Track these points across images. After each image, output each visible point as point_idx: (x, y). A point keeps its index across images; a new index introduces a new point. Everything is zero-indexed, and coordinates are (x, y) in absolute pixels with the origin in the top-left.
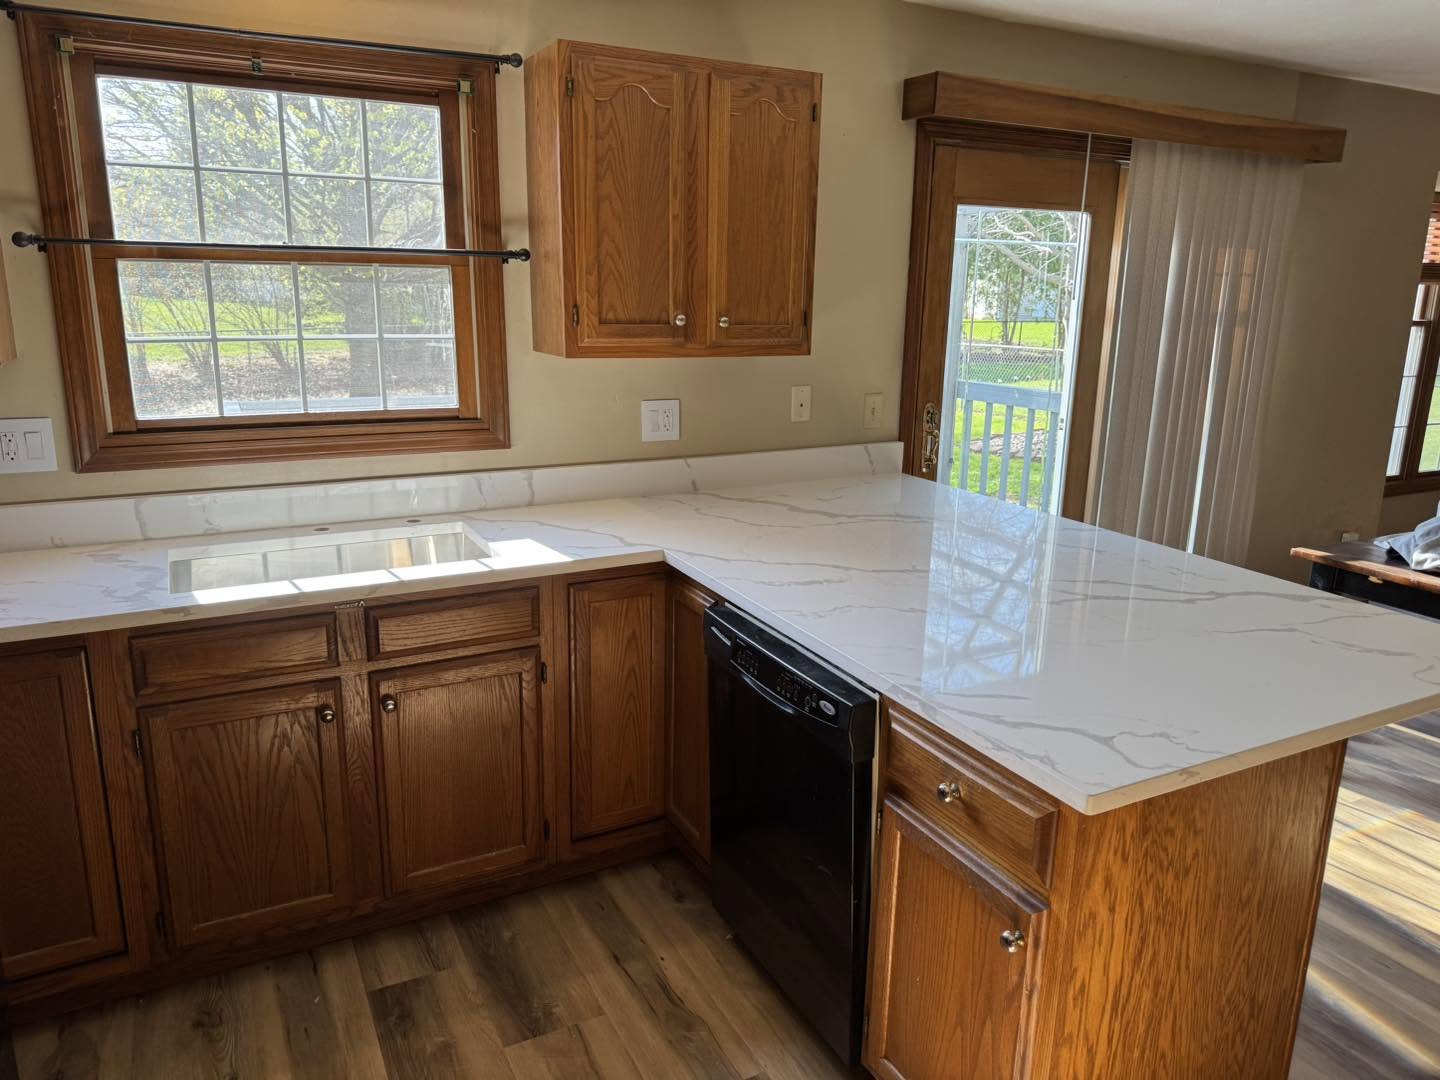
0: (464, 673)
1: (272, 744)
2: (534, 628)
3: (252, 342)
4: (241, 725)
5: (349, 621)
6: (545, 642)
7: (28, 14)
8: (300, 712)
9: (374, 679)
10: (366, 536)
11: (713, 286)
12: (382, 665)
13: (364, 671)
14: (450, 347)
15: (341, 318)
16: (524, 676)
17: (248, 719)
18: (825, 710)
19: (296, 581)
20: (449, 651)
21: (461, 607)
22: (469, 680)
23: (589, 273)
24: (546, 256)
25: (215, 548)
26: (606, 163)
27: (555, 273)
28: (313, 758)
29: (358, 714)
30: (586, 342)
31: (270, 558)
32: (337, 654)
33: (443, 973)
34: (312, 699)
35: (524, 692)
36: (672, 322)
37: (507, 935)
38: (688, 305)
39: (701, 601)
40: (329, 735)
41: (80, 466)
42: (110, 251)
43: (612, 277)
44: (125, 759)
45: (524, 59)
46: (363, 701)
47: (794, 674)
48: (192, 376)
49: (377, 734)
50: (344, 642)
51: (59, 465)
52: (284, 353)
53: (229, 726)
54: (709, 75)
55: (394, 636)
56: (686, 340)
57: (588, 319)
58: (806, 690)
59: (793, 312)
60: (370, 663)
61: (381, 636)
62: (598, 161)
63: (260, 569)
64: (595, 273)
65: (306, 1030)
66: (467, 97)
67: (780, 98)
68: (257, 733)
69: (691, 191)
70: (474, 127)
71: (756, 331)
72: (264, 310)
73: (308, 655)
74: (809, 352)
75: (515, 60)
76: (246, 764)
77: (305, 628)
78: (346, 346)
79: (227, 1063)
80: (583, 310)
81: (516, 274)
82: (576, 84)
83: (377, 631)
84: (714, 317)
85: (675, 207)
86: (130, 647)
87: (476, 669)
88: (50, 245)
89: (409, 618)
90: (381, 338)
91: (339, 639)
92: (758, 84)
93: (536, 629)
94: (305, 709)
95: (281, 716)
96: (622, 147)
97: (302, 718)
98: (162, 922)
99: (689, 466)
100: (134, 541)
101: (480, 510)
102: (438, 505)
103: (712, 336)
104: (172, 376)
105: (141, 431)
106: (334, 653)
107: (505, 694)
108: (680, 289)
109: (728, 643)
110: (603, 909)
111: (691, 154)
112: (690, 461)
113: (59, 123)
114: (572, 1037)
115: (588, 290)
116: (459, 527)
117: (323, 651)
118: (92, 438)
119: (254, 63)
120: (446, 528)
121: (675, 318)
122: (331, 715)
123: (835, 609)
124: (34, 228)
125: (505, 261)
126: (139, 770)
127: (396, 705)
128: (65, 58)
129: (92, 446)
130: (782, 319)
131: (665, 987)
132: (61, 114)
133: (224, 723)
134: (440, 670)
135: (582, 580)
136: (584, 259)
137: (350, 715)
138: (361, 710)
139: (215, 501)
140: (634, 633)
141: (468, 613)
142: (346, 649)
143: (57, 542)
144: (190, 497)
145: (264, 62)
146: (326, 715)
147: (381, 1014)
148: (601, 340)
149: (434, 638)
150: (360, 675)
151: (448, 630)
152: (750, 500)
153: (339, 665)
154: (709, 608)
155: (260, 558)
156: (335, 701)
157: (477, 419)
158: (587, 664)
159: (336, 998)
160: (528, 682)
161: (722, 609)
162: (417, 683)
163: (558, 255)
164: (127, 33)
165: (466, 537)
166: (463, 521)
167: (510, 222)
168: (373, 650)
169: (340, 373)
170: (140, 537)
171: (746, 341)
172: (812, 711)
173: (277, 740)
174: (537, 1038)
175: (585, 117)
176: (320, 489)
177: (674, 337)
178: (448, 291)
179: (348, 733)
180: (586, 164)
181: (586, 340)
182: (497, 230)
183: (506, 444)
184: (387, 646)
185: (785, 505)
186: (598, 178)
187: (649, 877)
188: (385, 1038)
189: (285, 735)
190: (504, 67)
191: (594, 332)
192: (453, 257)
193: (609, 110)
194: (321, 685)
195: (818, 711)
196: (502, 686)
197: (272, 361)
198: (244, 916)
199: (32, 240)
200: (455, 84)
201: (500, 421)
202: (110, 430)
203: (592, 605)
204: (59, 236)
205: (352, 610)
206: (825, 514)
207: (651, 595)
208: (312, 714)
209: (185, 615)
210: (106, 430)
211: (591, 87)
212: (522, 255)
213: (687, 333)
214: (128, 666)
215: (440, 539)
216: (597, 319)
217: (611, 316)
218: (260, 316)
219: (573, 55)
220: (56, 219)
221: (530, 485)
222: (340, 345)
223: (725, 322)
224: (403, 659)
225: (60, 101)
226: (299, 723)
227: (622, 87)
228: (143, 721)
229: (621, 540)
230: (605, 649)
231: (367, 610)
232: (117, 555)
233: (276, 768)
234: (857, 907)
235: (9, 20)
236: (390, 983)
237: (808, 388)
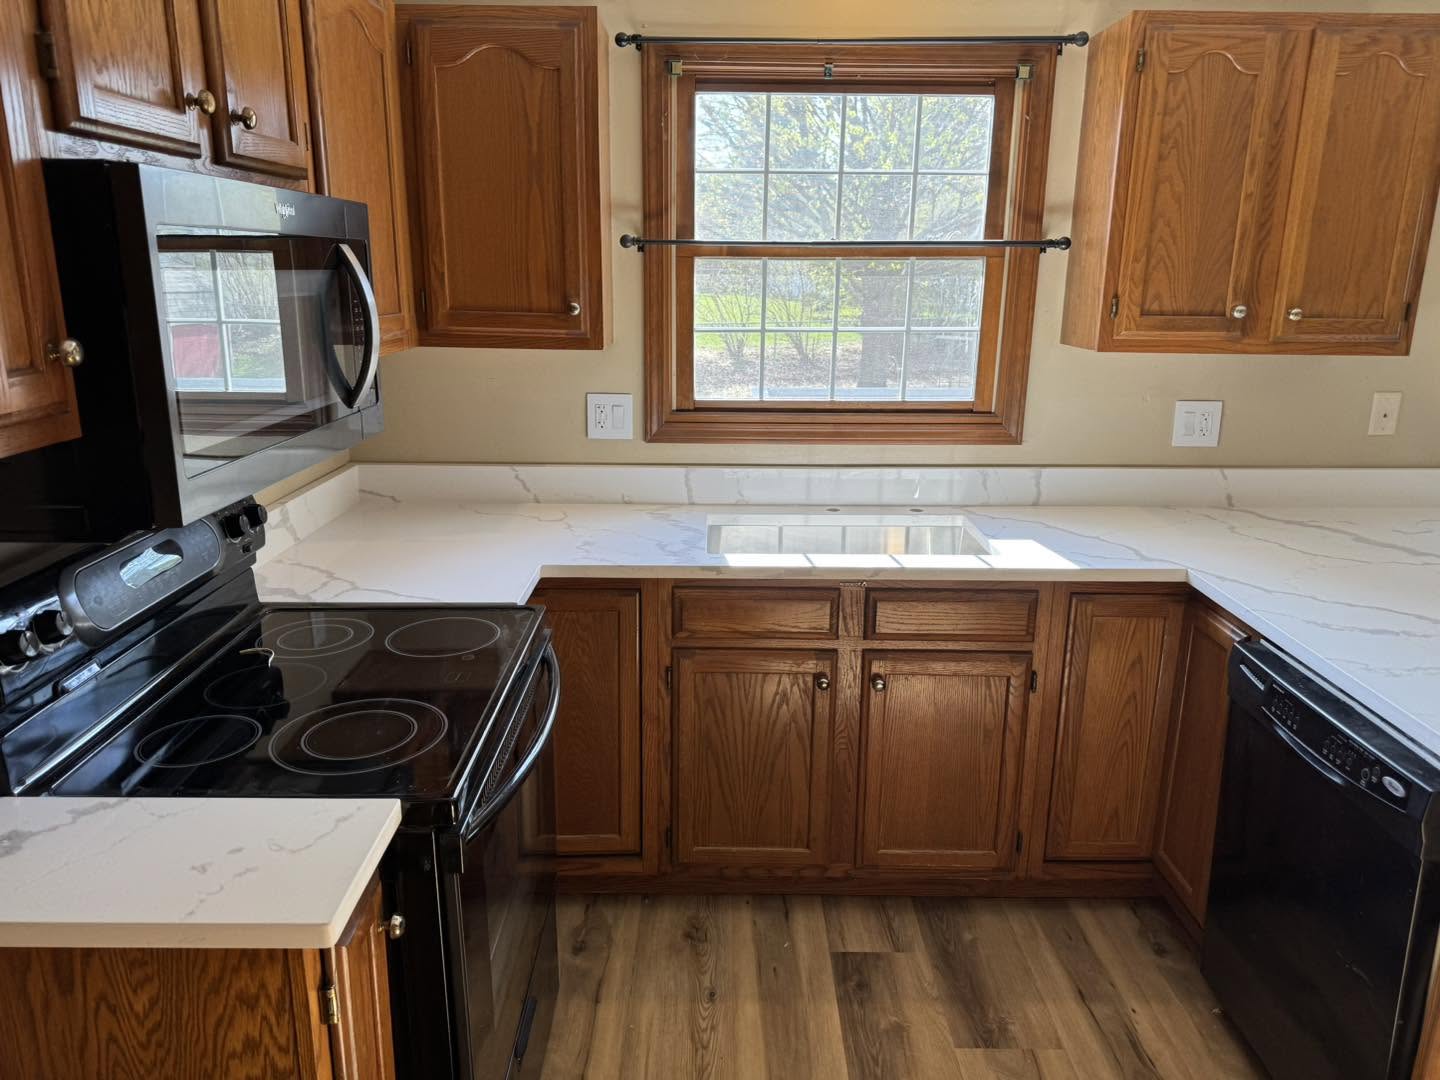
0: (952, 667)
1: (774, 701)
2: (1028, 633)
3: (779, 333)
4: (751, 678)
5: (852, 598)
6: (1039, 650)
7: (651, 44)
8: (800, 676)
9: (867, 656)
10: (869, 520)
11: (1286, 272)
12: (876, 645)
13: (860, 648)
14: (974, 341)
15: (858, 312)
16: (1013, 681)
17: (757, 673)
18: (1391, 789)
19: (810, 556)
20: (939, 642)
21: (956, 601)
22: (955, 675)
23: (1136, 260)
24: (1089, 244)
25: (744, 518)
26: (1171, 141)
27: (1097, 264)
28: (806, 721)
29: (850, 687)
30: (1124, 335)
31: (785, 531)
32: (838, 627)
33: (900, 956)
34: (812, 666)
35: (1011, 697)
36: (1228, 314)
37: (968, 936)
38: (1251, 295)
39: (1229, 633)
40: (823, 702)
41: (650, 437)
42: (690, 250)
43: (1162, 264)
44: (658, 690)
45: (1090, 37)
46: (855, 676)
47: (1348, 737)
48: (727, 363)
49: (865, 710)
50: (845, 618)
51: (634, 434)
52: (804, 343)
53: (741, 676)
54: (1313, 33)
55: (890, 619)
56: (1245, 335)
57: (1128, 309)
58: (1364, 760)
59: (1392, 304)
60: (865, 641)
61: (878, 619)
62: (1163, 140)
63: (774, 541)
64: (1144, 259)
65: (775, 969)
66: (1025, 83)
67: (1407, 49)
68: (762, 687)
69: (1272, 165)
70: (1028, 114)
71: (1336, 325)
72: (792, 303)
73: (813, 625)
74: (1407, 353)
75: (1082, 39)
76: (751, 714)
77: (811, 599)
78: (860, 338)
79: (708, 976)
80: (1124, 300)
81: (1053, 265)
82: (1148, 60)
83: (876, 612)
84: (1283, 311)
85: (1250, 184)
86: (673, 594)
87: (963, 664)
88: (647, 246)
89: (906, 605)
90: (908, 331)
91: (841, 614)
92: (1380, 36)
93: (1031, 634)
94: (804, 674)
95: (784, 676)
96: (1193, 121)
97: (801, 681)
98: (669, 837)
99: (1225, 478)
100: (682, 505)
101: (983, 505)
102: (941, 496)
103: (1277, 330)
104: (711, 362)
105: (697, 410)
106: (835, 626)
107: (991, 696)
108: (1244, 275)
109: (1262, 687)
110: (1070, 938)
111: (1278, 125)
112: (1227, 471)
113: (664, 138)
114: (1026, 1061)
115: (1132, 279)
116: (960, 521)
117: (825, 623)
118: (660, 413)
119: (826, 68)
120: (946, 521)
121: (1233, 309)
122: (823, 683)
123: (1416, 669)
124: (636, 231)
125: (1043, 250)
126: (667, 701)
127: (884, 685)
128: (674, 79)
129: (659, 418)
130: (1373, 311)
131: (1135, 1044)
132: (667, 130)
133: (737, 674)
134: (928, 660)
135: (1090, 590)
136: (1133, 243)
137: (842, 687)
138: (853, 685)
139: (748, 477)
140: (1140, 657)
141: (963, 608)
142: (846, 625)
143: (626, 499)
144: (727, 470)
145: (836, 66)
146: (822, 683)
147: (841, 978)
148: (1142, 333)
149: (927, 627)
150: (854, 651)
151: (941, 622)
152: (1301, 524)
153: (838, 638)
154: (1239, 642)
155: (777, 530)
156: (831, 671)
157: (990, 413)
158: (1082, 682)
159: (803, 949)
160: (1015, 688)
161: (1258, 646)
162: (906, 668)
163: (1103, 240)
164: (724, 53)
165: (965, 532)
166: (964, 514)
167: (1053, 210)
168: (869, 630)
169: (851, 364)
170: (686, 501)
171: (1323, 337)
172: (1370, 784)
173: (778, 697)
174: (990, 1050)
175: (1155, 92)
176: (835, 471)
177: (1229, 331)
178: (980, 282)
179: (839, 702)
180: (1148, 144)
181: (1123, 332)
182: (1039, 219)
183: (1017, 440)
184: (883, 628)
185: (1351, 534)
186: (1161, 158)
187: (1124, 920)
188: (843, 1001)
189: (785, 694)
190: (1068, 48)
191: (1132, 323)
192: (989, 249)
193: (1184, 80)
194: (821, 654)
195: (1381, 788)
196: (989, 687)
197: (795, 352)
198: (734, 849)
199: (635, 241)
200: (1014, 70)
201: (1015, 416)
202: (674, 407)
203: (1095, 619)
204: (654, 238)
205: (855, 589)
206: (1403, 549)
207: (1165, 619)
208: (810, 679)
209: (718, 574)
210: (671, 406)
211: (1166, 59)
212: (1062, 243)
213: (1246, 326)
214: (669, 610)
215: (938, 531)
216: (1138, 310)
217: (1155, 307)
218: (788, 310)
219: (1149, 26)
220: (653, 223)
221: (1038, 484)
222: (854, 338)
223: (1296, 314)
224: (897, 642)
225: (666, 117)
226: (798, 685)
227: (1202, 56)
228: (675, 660)
229: (1137, 552)
230: (1103, 667)
231: (868, 590)
232: (668, 515)
233: (775, 722)
234: (1402, 1029)
235: (637, 51)
236: (851, 950)
237: (1397, 397)
